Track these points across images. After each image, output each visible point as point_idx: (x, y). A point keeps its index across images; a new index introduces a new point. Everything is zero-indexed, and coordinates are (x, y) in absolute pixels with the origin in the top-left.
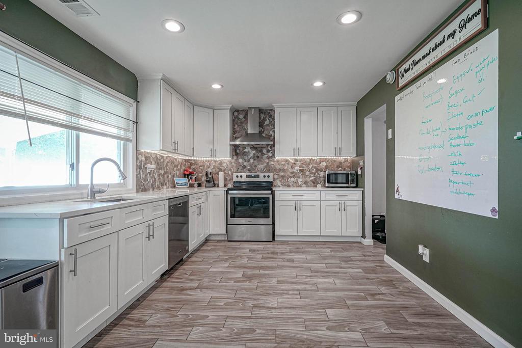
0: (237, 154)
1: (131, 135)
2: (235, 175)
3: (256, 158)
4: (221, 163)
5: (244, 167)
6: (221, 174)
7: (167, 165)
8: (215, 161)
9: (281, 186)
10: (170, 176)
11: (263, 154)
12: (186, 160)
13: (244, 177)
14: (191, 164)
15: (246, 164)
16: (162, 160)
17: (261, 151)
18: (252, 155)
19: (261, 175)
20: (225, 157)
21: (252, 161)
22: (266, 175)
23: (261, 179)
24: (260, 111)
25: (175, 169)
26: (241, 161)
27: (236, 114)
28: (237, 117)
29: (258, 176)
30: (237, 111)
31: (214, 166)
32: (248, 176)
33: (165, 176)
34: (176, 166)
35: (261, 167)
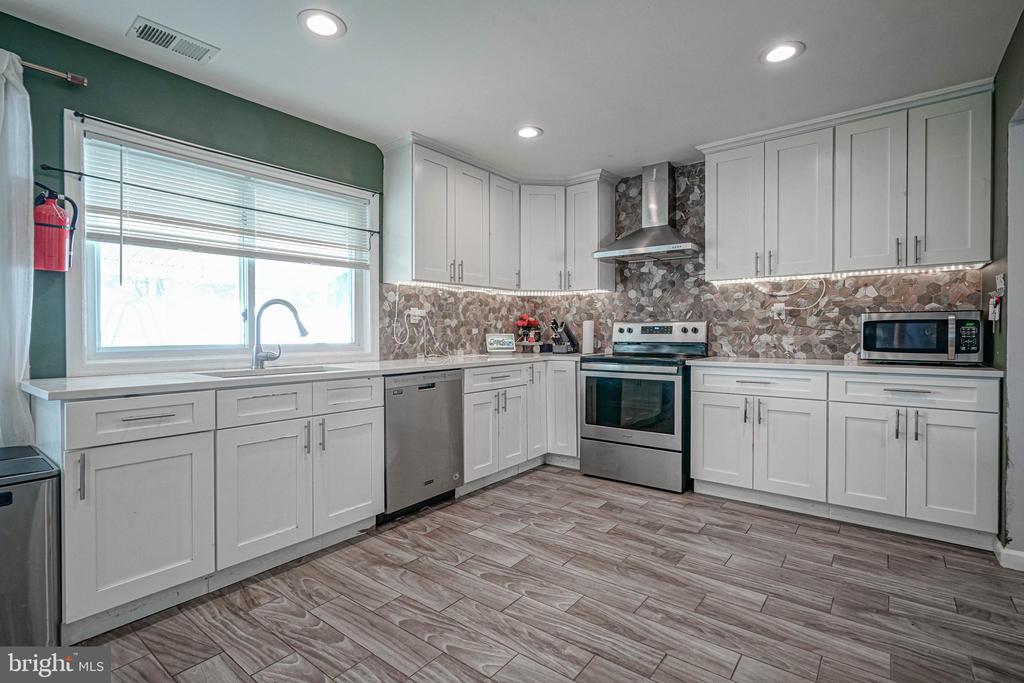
0: (624, 280)
2: (617, 326)
3: (669, 285)
4: (591, 302)
5: (641, 308)
6: (588, 326)
7: (465, 310)
8: (580, 298)
9: (731, 354)
10: (475, 331)
11: (686, 275)
12: (523, 299)
13: (629, 335)
14: (537, 306)
15: (644, 301)
16: (452, 300)
17: (680, 268)
18: (657, 279)
19: (677, 326)
20: (590, 286)
21: (657, 293)
22: (689, 325)
23: (677, 336)
24: (673, 171)
25: (491, 316)
26: (632, 294)
27: (623, 187)
28: (625, 195)
29: (669, 330)
30: (625, 181)
31: (578, 309)
32: (644, 330)
33: (462, 330)
34: (493, 310)
35: (680, 306)
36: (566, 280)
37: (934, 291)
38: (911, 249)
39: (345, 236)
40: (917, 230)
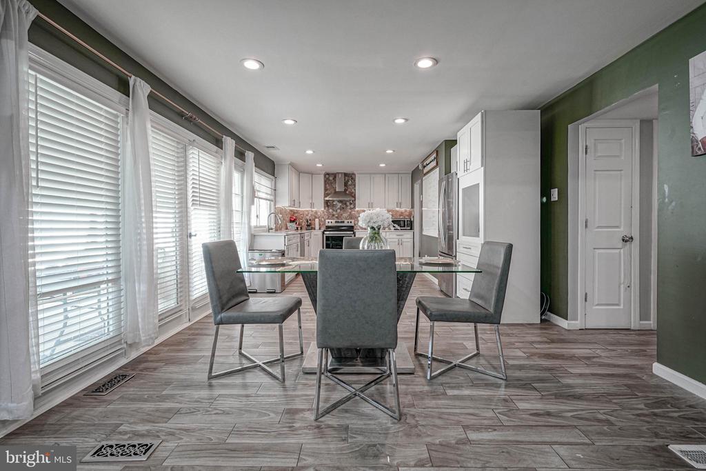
0: (328, 206)
1: (272, 198)
2: (327, 221)
3: (342, 209)
4: (316, 212)
5: (333, 215)
6: (317, 220)
7: (284, 214)
8: (312, 211)
10: (285, 222)
11: (347, 206)
13: (331, 222)
14: (294, 213)
15: (334, 213)
17: (346, 204)
18: (339, 207)
19: (346, 221)
20: (320, 208)
21: (339, 211)
22: (349, 221)
23: (346, 224)
24: (346, 175)
26: (331, 210)
27: (327, 176)
28: (328, 179)
29: (344, 222)
30: (328, 174)
31: (311, 215)
32: (336, 222)
34: (287, 215)
35: (345, 215)
36: (312, 205)
37: (402, 214)
38: (399, 204)
39: (269, 191)
40: (400, 201)
